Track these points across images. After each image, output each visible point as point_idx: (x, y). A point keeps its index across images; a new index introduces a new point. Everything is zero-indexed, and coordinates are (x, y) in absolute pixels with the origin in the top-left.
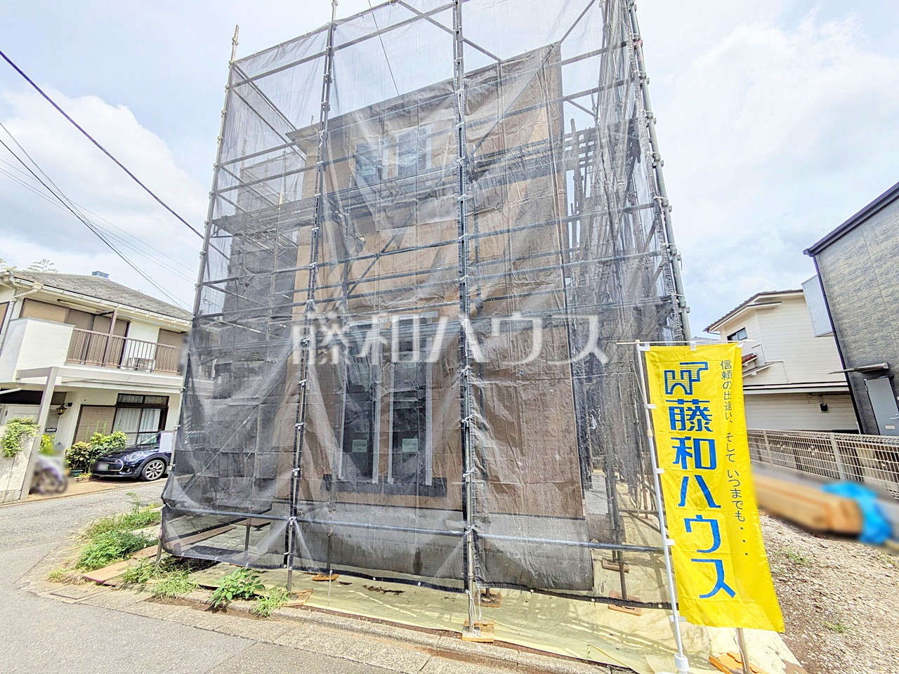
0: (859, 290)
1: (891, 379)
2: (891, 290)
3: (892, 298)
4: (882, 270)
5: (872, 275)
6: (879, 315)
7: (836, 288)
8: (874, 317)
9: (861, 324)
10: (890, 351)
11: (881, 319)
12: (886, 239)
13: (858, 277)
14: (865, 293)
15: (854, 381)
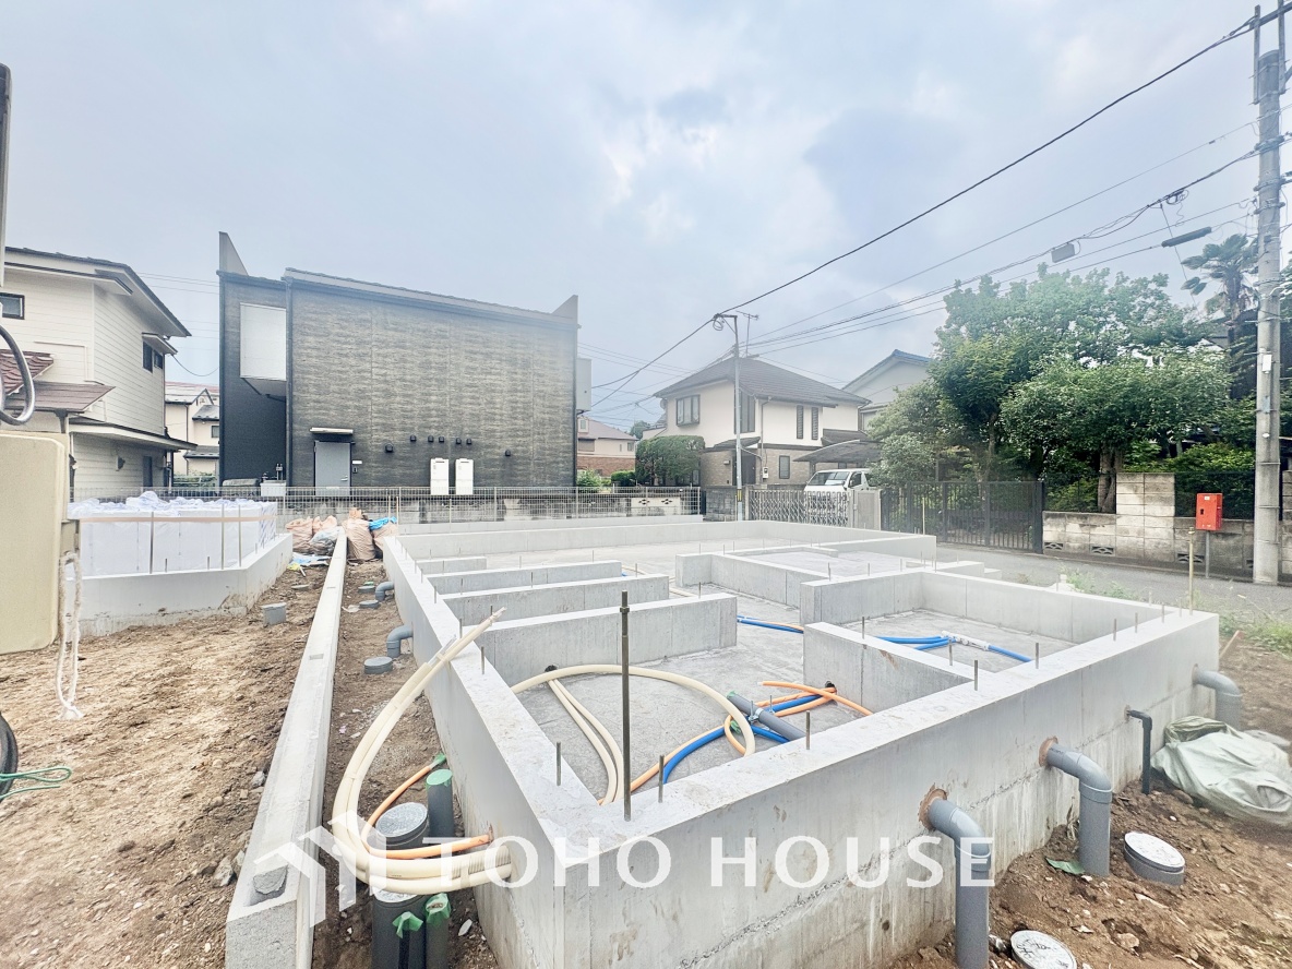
0: (346, 356)
1: (352, 445)
2: (384, 371)
3: (382, 378)
5: (368, 351)
6: (362, 387)
7: (311, 339)
8: (356, 386)
9: (333, 388)
10: (361, 421)
11: (363, 391)
13: (348, 343)
14: (353, 362)
15: (296, 440)
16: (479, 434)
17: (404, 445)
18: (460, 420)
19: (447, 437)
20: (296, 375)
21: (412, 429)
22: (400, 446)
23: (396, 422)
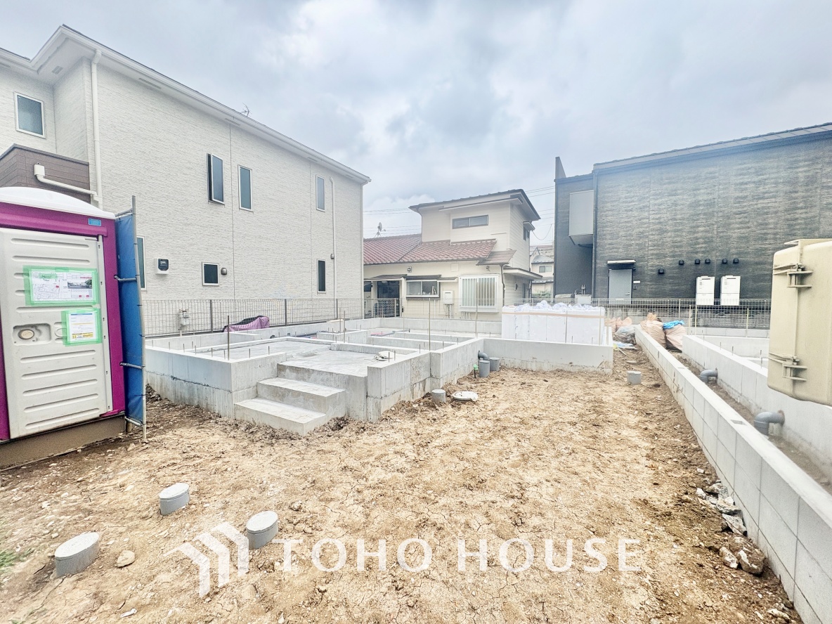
0: (631, 210)
1: (634, 271)
2: (659, 216)
3: (657, 221)
4: (657, 202)
5: (647, 204)
6: (641, 230)
7: (609, 205)
8: (638, 230)
9: (621, 233)
10: (640, 253)
11: (642, 233)
12: (669, 183)
13: (633, 201)
14: (636, 214)
15: (598, 270)
16: (747, 253)
17: (674, 268)
18: (727, 243)
19: (713, 259)
20: (598, 230)
21: (680, 256)
22: (670, 269)
23: (667, 251)
